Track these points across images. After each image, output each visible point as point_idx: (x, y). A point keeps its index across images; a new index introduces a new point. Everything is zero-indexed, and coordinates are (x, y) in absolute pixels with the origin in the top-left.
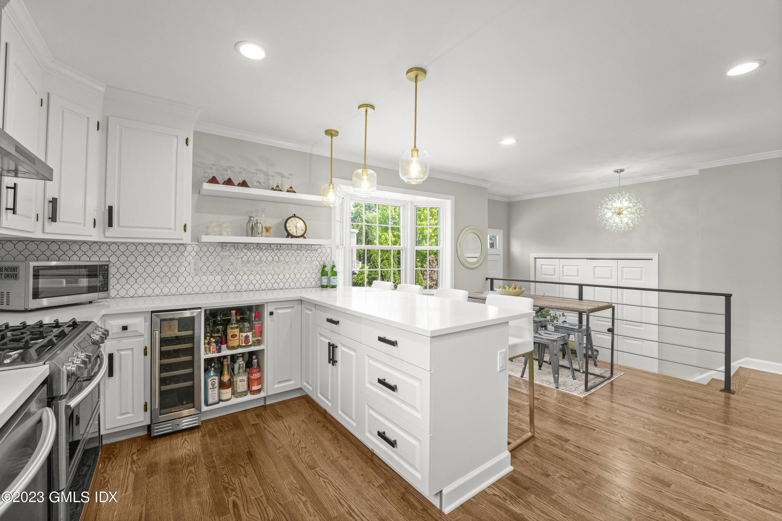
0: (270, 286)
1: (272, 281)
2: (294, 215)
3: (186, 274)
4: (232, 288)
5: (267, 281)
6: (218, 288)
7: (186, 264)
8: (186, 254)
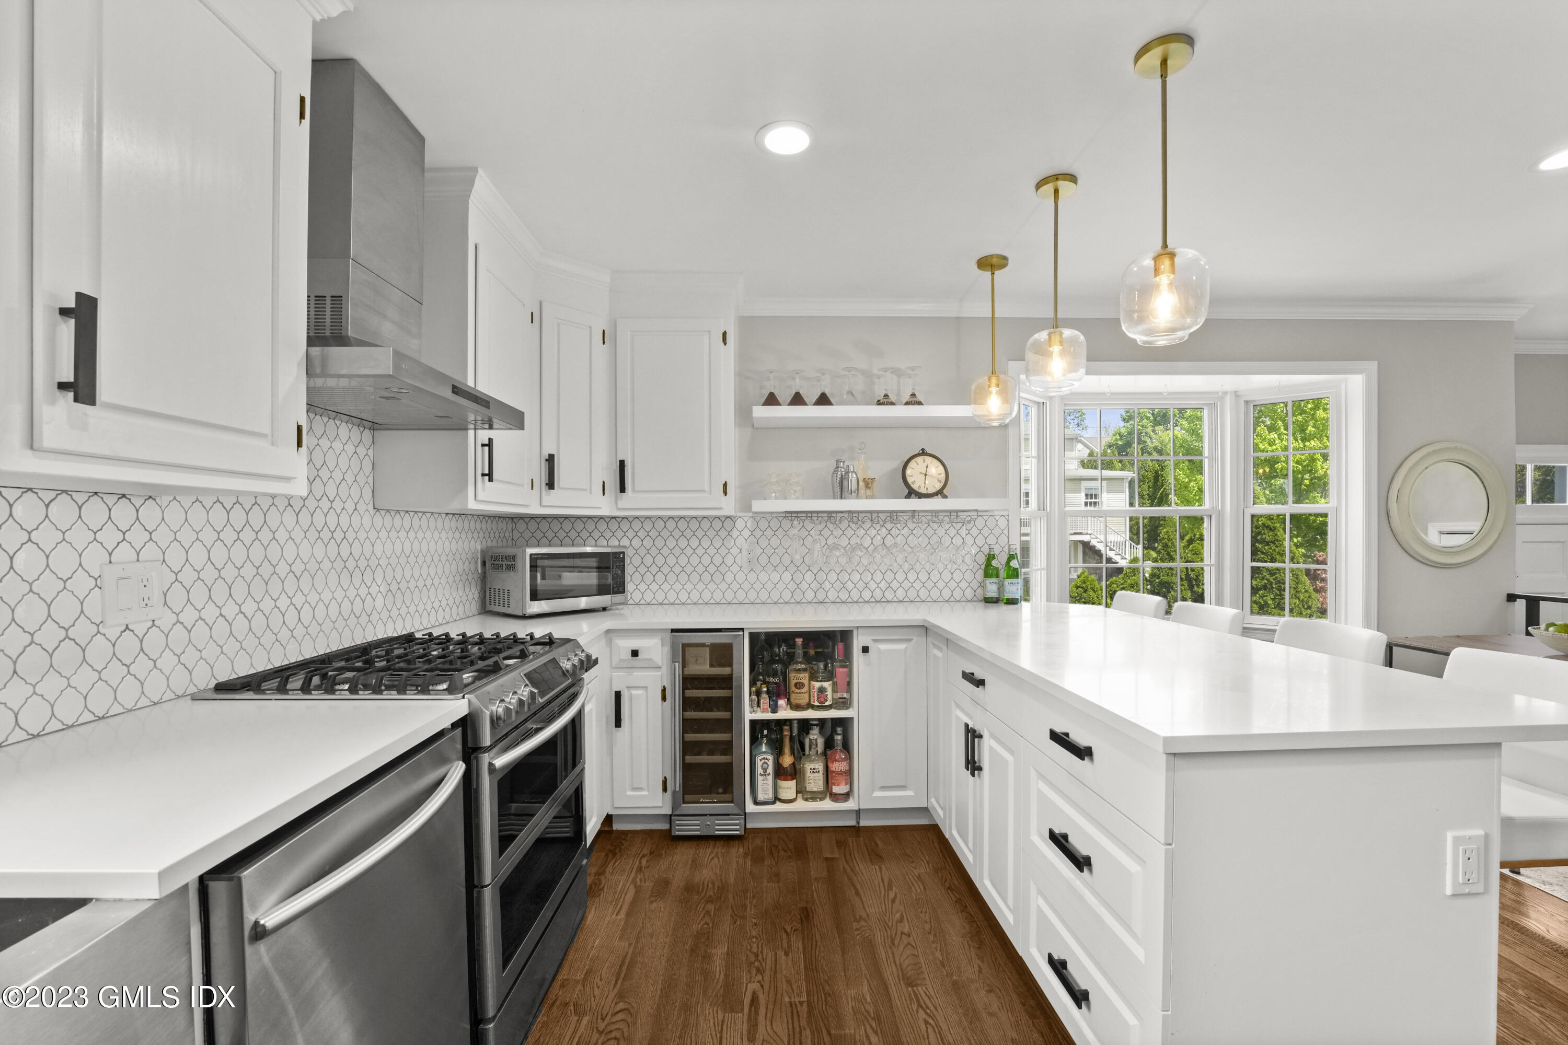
0: (878, 595)
1: (883, 585)
2: (923, 450)
3: (735, 568)
4: (810, 595)
5: (873, 585)
6: (787, 596)
7: (735, 551)
8: (735, 533)
